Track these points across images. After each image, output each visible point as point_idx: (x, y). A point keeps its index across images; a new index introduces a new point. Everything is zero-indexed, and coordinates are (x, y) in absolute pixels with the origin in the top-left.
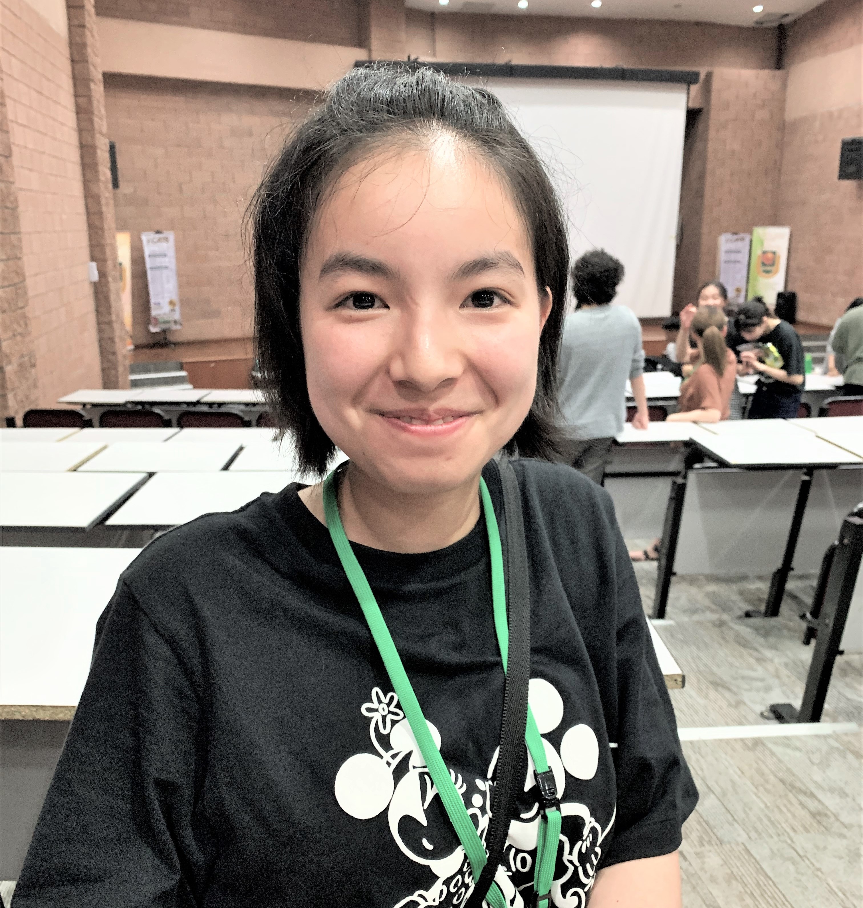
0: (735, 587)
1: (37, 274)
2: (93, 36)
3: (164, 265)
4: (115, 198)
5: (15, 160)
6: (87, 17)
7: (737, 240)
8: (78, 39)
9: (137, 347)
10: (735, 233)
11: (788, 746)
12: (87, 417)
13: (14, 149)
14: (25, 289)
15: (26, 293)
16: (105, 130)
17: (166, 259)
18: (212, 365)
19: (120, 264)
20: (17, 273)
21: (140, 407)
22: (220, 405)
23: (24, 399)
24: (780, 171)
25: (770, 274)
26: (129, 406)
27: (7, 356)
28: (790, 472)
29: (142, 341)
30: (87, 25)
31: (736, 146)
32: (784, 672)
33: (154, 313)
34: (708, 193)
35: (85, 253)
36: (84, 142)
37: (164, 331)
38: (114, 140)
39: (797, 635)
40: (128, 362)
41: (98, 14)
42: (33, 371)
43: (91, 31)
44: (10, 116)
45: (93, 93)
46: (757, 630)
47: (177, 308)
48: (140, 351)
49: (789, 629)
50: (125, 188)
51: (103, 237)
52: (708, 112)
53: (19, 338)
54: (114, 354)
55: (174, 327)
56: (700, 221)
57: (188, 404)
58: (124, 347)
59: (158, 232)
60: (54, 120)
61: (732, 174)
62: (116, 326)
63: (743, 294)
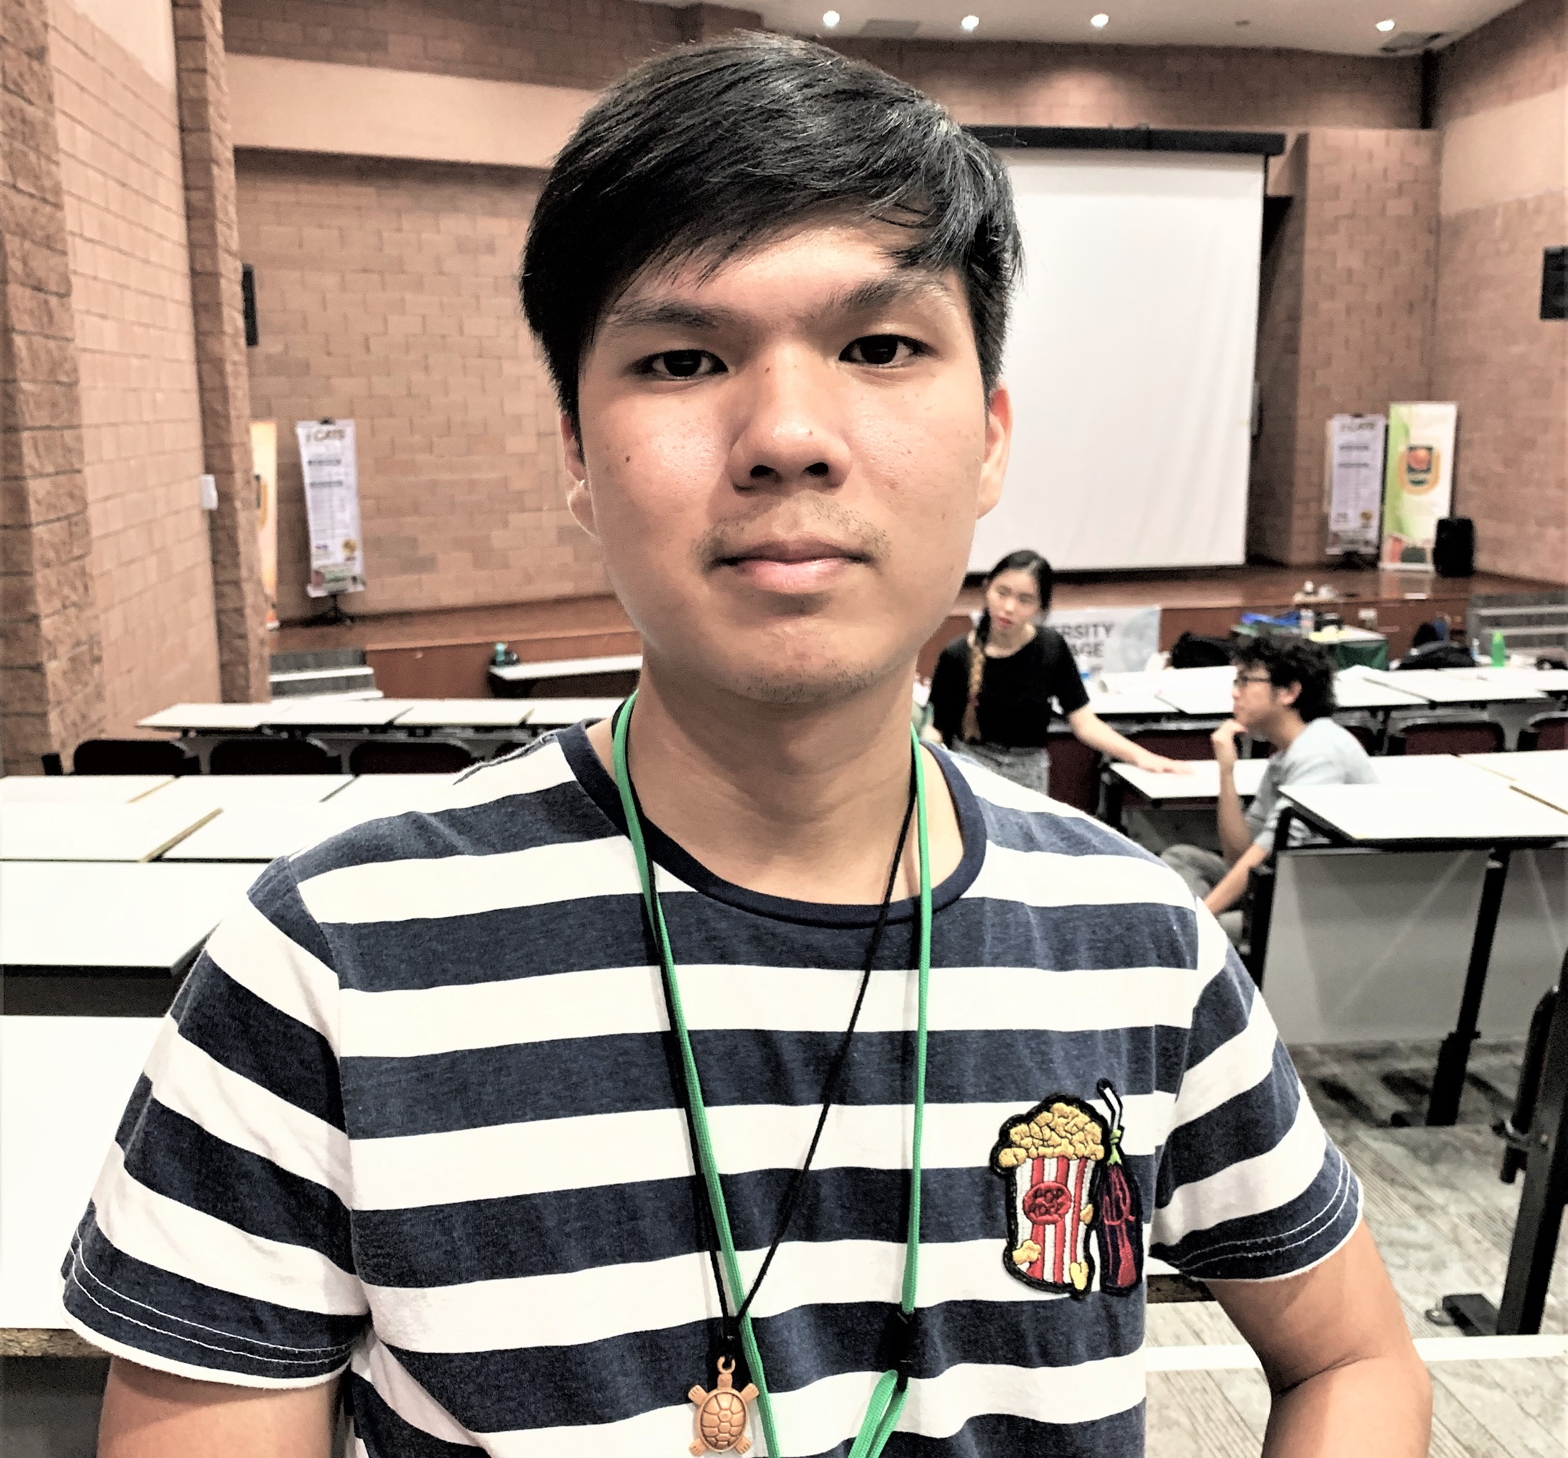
0: (1373, 1067)
1: (107, 499)
2: (218, 86)
3: (335, 478)
4: (250, 362)
5: (77, 301)
6: (209, 56)
7: (1361, 427)
8: (192, 92)
9: (285, 624)
10: (1358, 416)
11: (1478, 1380)
12: (189, 753)
13: (74, 279)
14: (86, 523)
15: (87, 532)
16: (235, 245)
17: (341, 469)
18: (419, 655)
19: (258, 478)
20: (71, 496)
21: (285, 735)
22: (428, 729)
23: (78, 720)
24: (1434, 302)
25: (1425, 487)
26: (268, 732)
27: (49, 643)
28: (1466, 855)
29: (294, 612)
30: (210, 68)
31: (1354, 262)
32: (1469, 1233)
33: (316, 564)
34: (1305, 344)
35: (195, 460)
36: (198, 267)
37: (334, 596)
38: (250, 262)
39: (1491, 1160)
40: (267, 652)
41: (229, 48)
42: (97, 669)
43: (216, 79)
44: (71, 224)
45: (217, 184)
46: (1414, 1150)
47: (358, 554)
48: (288, 631)
49: (1476, 1150)
50: (268, 344)
51: (227, 430)
52: (1303, 201)
53: (72, 611)
54: (243, 637)
55: (351, 589)
56: (1293, 394)
57: (373, 728)
58: (262, 624)
59: (326, 422)
60: (147, 229)
61: (1349, 311)
62: (247, 588)
63: (1375, 522)
